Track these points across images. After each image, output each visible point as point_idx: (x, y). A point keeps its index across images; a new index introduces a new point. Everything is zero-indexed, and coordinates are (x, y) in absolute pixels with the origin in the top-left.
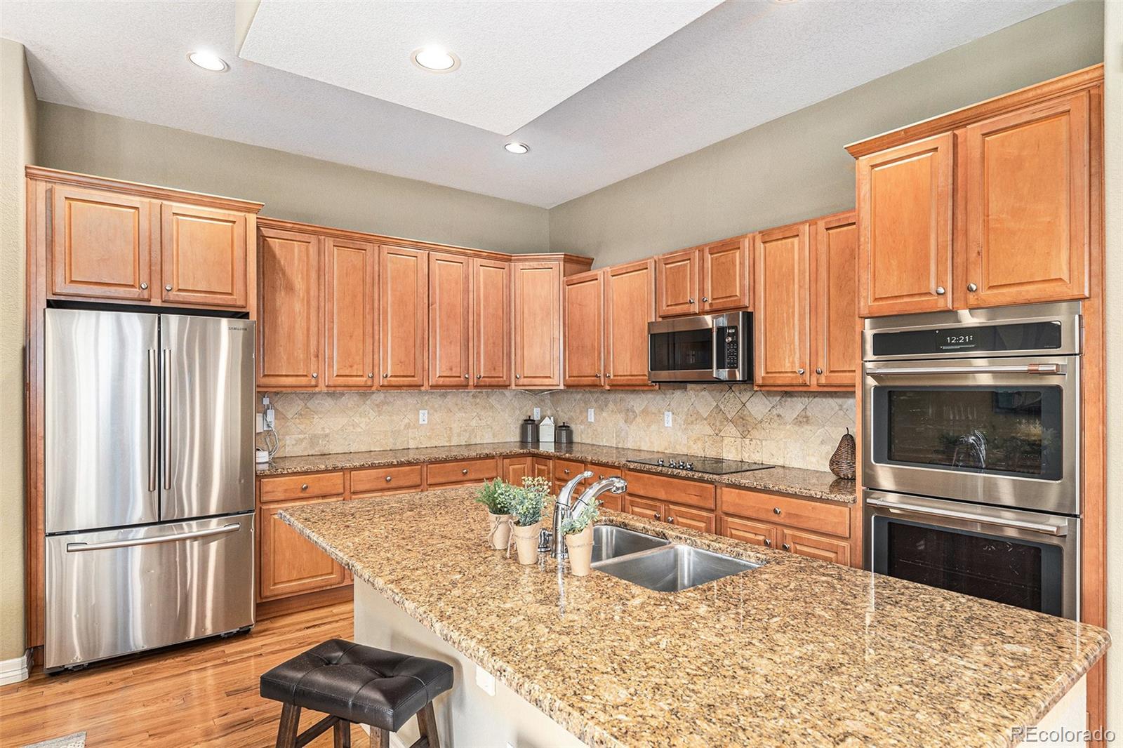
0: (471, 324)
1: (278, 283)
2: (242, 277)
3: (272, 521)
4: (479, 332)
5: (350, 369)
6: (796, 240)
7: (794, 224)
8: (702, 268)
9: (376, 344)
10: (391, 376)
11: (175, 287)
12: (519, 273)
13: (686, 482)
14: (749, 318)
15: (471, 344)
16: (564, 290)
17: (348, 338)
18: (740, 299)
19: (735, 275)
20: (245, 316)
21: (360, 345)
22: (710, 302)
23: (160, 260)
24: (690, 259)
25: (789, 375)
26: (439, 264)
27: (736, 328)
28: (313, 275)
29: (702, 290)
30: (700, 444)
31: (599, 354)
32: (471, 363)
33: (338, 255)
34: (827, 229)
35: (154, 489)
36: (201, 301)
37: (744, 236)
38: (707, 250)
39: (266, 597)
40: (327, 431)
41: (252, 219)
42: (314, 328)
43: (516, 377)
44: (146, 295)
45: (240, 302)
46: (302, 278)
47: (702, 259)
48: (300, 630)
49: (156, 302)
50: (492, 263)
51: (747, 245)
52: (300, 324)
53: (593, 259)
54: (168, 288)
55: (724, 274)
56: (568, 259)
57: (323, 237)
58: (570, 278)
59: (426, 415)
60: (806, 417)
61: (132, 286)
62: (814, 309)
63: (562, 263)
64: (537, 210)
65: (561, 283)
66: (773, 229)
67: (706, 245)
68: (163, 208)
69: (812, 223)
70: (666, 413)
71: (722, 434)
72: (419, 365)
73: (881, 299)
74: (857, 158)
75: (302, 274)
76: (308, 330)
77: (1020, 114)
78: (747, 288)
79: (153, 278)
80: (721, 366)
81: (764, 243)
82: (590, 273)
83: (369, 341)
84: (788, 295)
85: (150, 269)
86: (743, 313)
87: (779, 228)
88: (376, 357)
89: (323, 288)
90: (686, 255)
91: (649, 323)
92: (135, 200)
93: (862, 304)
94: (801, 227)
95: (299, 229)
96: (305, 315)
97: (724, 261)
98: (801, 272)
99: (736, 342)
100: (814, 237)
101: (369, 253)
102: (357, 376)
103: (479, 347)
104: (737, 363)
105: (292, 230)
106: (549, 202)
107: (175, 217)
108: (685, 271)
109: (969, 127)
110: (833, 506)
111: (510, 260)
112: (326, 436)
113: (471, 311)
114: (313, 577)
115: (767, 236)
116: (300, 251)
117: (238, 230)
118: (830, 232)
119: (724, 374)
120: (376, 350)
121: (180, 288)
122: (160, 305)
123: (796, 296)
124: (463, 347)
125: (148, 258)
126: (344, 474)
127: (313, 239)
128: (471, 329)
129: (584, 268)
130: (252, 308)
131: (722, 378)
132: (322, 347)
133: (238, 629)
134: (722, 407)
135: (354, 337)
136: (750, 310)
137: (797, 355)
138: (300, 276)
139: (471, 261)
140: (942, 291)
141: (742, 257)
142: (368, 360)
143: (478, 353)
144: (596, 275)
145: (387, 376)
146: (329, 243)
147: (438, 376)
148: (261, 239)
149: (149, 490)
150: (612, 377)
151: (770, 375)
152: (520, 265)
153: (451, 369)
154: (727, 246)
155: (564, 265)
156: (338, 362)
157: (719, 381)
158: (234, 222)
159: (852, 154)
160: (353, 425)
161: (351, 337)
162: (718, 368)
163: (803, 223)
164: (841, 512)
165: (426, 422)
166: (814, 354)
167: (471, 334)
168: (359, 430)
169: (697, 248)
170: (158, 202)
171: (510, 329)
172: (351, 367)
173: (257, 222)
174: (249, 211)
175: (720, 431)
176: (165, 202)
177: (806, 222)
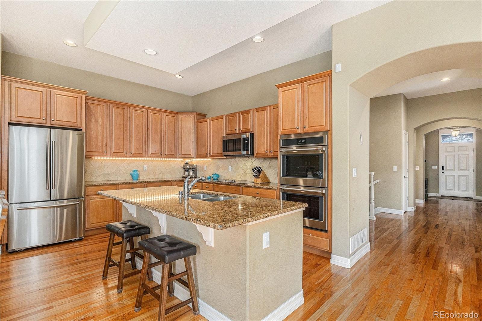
0: (163, 136)
1: (92, 119)
2: (80, 116)
3: (90, 202)
4: (166, 139)
5: (118, 150)
6: (265, 111)
7: (265, 107)
8: (239, 119)
9: (128, 142)
10: (134, 153)
11: (55, 120)
12: (180, 119)
13: (233, 187)
14: (252, 135)
15: (163, 143)
16: (196, 125)
17: (118, 139)
18: (250, 129)
19: (249, 122)
20: (81, 130)
21: (122, 142)
22: (241, 130)
23: (50, 110)
24: (235, 116)
25: (263, 153)
26: (152, 114)
27: (248, 138)
28: (105, 117)
29: (239, 126)
30: (239, 176)
31: (207, 147)
32: (163, 149)
33: (114, 110)
34: (274, 108)
35: (49, 189)
36: (65, 125)
37: (251, 109)
38: (241, 113)
39: (88, 228)
40: (110, 172)
41: (84, 97)
42: (105, 135)
43: (179, 154)
44: (44, 122)
45: (79, 125)
46: (101, 118)
47: (239, 116)
48: (101, 238)
49: (48, 124)
50: (171, 115)
51: (252, 112)
52: (100, 133)
53: (206, 115)
54: (53, 120)
55: (245, 121)
56: (198, 114)
57: (109, 104)
58: (198, 121)
59: (146, 167)
60: (270, 166)
61: (40, 119)
62: (270, 133)
63: (195, 115)
64: (187, 96)
65: (195, 122)
66: (260, 108)
67: (240, 112)
68: (51, 92)
69: (270, 106)
70: (229, 166)
71: (246, 173)
72: (144, 150)
73: (284, 130)
74: (278, 89)
75: (101, 116)
76: (103, 136)
77: (315, 81)
78: (252, 125)
79: (47, 116)
80: (244, 150)
81: (257, 112)
82: (204, 119)
83: (125, 141)
84: (263, 128)
85: (46, 113)
86: (250, 133)
87: (261, 107)
88: (128, 146)
89: (109, 121)
90: (234, 114)
91: (223, 136)
92: (41, 89)
93: (279, 131)
94: (267, 108)
95: (100, 100)
96: (102, 131)
97: (246, 117)
98: (267, 121)
99: (248, 142)
100: (270, 111)
101: (125, 110)
102: (121, 153)
103: (166, 144)
104: (249, 149)
105: (97, 101)
106: (192, 94)
107: (56, 95)
108: (234, 119)
109: (304, 83)
110: (272, 191)
111: (177, 114)
112: (109, 174)
113: (163, 131)
114: (105, 222)
115: (258, 110)
116: (100, 108)
117: (79, 100)
118: (275, 109)
119: (245, 153)
120: (128, 143)
121: (57, 120)
122: (49, 126)
123: (265, 129)
124: (160, 144)
125: (45, 109)
126: (116, 186)
127: (105, 104)
128: (163, 138)
129: (203, 117)
130: (84, 127)
131: (244, 154)
132: (108, 142)
133: (78, 238)
134: (246, 164)
135: (120, 139)
136: (253, 133)
137: (266, 147)
138: (100, 117)
139: (163, 114)
140: (298, 128)
141: (251, 116)
142: (125, 147)
143: (165, 146)
144: (207, 120)
145: (132, 153)
146: (111, 106)
147: (151, 153)
148: (87, 103)
149: (47, 189)
150: (211, 154)
151: (258, 153)
152: (180, 116)
153: (156, 151)
154: (247, 112)
155: (196, 116)
156: (114, 148)
157: (243, 155)
158: (77, 98)
159: (277, 87)
160: (119, 170)
161: (119, 139)
162: (243, 151)
163: (267, 106)
164: (274, 192)
165: (146, 170)
166: (270, 146)
167: (163, 139)
168: (122, 172)
169: (238, 112)
170: (50, 90)
171: (177, 138)
172: (119, 149)
173: (86, 98)
174: (83, 94)
175: (246, 172)
176: (52, 90)
177: (268, 106)
